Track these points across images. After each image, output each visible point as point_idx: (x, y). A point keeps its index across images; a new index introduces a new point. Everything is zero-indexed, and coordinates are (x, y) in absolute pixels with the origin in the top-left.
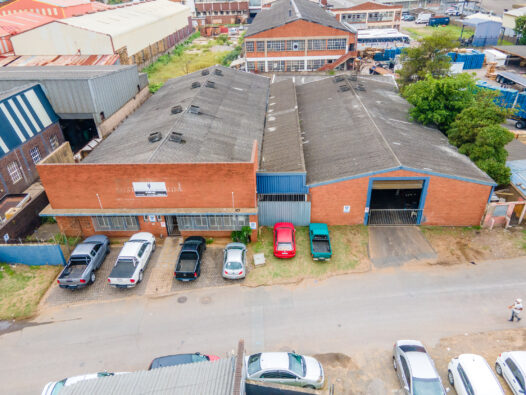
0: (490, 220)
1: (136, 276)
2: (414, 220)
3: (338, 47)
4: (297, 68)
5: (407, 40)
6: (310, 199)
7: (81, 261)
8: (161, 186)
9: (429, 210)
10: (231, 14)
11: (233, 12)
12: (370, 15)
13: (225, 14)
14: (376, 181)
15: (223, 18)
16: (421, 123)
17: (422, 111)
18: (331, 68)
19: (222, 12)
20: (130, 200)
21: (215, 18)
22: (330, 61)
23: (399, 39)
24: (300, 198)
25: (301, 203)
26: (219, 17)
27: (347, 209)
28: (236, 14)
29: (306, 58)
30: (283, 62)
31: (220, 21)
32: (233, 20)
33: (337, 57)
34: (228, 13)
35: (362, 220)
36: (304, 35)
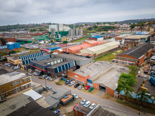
1: (71, 85)
7: (67, 82)
9: (107, 91)
14: (100, 85)
15: (131, 45)
18: (133, 65)
20: (74, 77)
27: (97, 87)
29: (128, 62)
30: (123, 62)
32: (134, 45)
33: (135, 63)
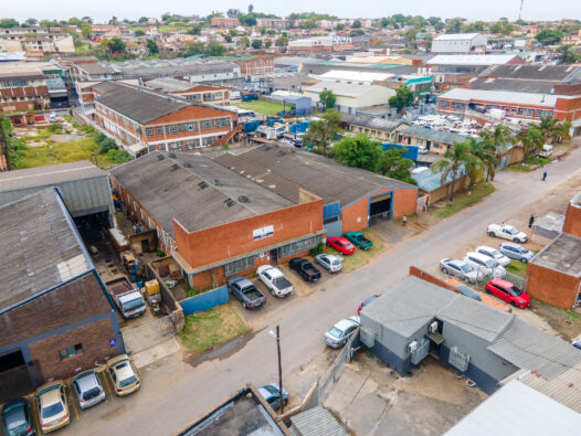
0: (420, 208)
2: (389, 218)
3: (225, 125)
4: (193, 145)
5: (253, 115)
6: (341, 218)
7: (250, 290)
8: (270, 229)
9: (396, 209)
10: (26, 99)
11: (29, 97)
12: (205, 96)
13: (19, 100)
14: (372, 198)
15: (16, 104)
16: (354, 166)
17: (352, 159)
18: (223, 142)
19: (14, 98)
20: (249, 245)
21: (6, 105)
22: (220, 137)
23: (247, 114)
24: (336, 219)
25: (337, 223)
26: (11, 104)
27: (359, 220)
28: (33, 99)
29: (200, 137)
30: (182, 142)
31: (14, 108)
32: (31, 106)
33: (226, 133)
34: (22, 98)
35: (366, 225)
36: (196, 117)
